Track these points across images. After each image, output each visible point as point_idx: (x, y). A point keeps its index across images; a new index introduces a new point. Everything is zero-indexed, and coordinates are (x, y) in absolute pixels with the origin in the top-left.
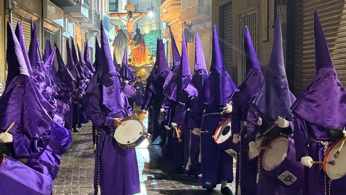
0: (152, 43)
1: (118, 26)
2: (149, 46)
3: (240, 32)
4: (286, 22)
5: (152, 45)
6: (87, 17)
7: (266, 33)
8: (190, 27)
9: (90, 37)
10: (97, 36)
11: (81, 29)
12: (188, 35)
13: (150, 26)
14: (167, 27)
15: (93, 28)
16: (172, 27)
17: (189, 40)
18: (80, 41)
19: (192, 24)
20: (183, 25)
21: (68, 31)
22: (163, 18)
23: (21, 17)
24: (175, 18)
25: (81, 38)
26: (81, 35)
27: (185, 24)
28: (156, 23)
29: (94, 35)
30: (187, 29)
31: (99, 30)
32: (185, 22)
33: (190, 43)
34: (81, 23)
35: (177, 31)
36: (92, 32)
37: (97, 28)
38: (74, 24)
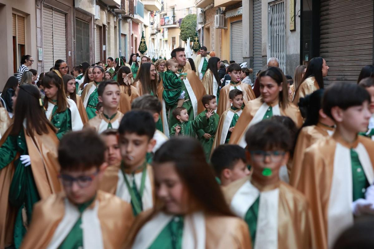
0: (189, 28)
1: (153, 11)
2: (186, 31)
3: (268, 19)
4: (311, 10)
5: (189, 30)
6: (120, 4)
7: (293, 22)
8: (224, 13)
9: (123, 24)
10: (131, 22)
11: (114, 16)
12: (222, 22)
13: (187, 11)
14: (202, 12)
15: (126, 14)
16: (206, 12)
17: (223, 26)
18: (114, 28)
19: (226, 10)
20: (218, 10)
21: (100, 19)
22: (197, 3)
23: (52, 7)
24: (210, 3)
25: (115, 25)
26: (115, 22)
27: (220, 9)
28: (193, 7)
29: (128, 22)
30: (222, 15)
31: (132, 16)
32: (219, 7)
33: (225, 29)
34: (113, 11)
35: (212, 17)
36: (125, 19)
37: (131, 15)
38: (106, 11)
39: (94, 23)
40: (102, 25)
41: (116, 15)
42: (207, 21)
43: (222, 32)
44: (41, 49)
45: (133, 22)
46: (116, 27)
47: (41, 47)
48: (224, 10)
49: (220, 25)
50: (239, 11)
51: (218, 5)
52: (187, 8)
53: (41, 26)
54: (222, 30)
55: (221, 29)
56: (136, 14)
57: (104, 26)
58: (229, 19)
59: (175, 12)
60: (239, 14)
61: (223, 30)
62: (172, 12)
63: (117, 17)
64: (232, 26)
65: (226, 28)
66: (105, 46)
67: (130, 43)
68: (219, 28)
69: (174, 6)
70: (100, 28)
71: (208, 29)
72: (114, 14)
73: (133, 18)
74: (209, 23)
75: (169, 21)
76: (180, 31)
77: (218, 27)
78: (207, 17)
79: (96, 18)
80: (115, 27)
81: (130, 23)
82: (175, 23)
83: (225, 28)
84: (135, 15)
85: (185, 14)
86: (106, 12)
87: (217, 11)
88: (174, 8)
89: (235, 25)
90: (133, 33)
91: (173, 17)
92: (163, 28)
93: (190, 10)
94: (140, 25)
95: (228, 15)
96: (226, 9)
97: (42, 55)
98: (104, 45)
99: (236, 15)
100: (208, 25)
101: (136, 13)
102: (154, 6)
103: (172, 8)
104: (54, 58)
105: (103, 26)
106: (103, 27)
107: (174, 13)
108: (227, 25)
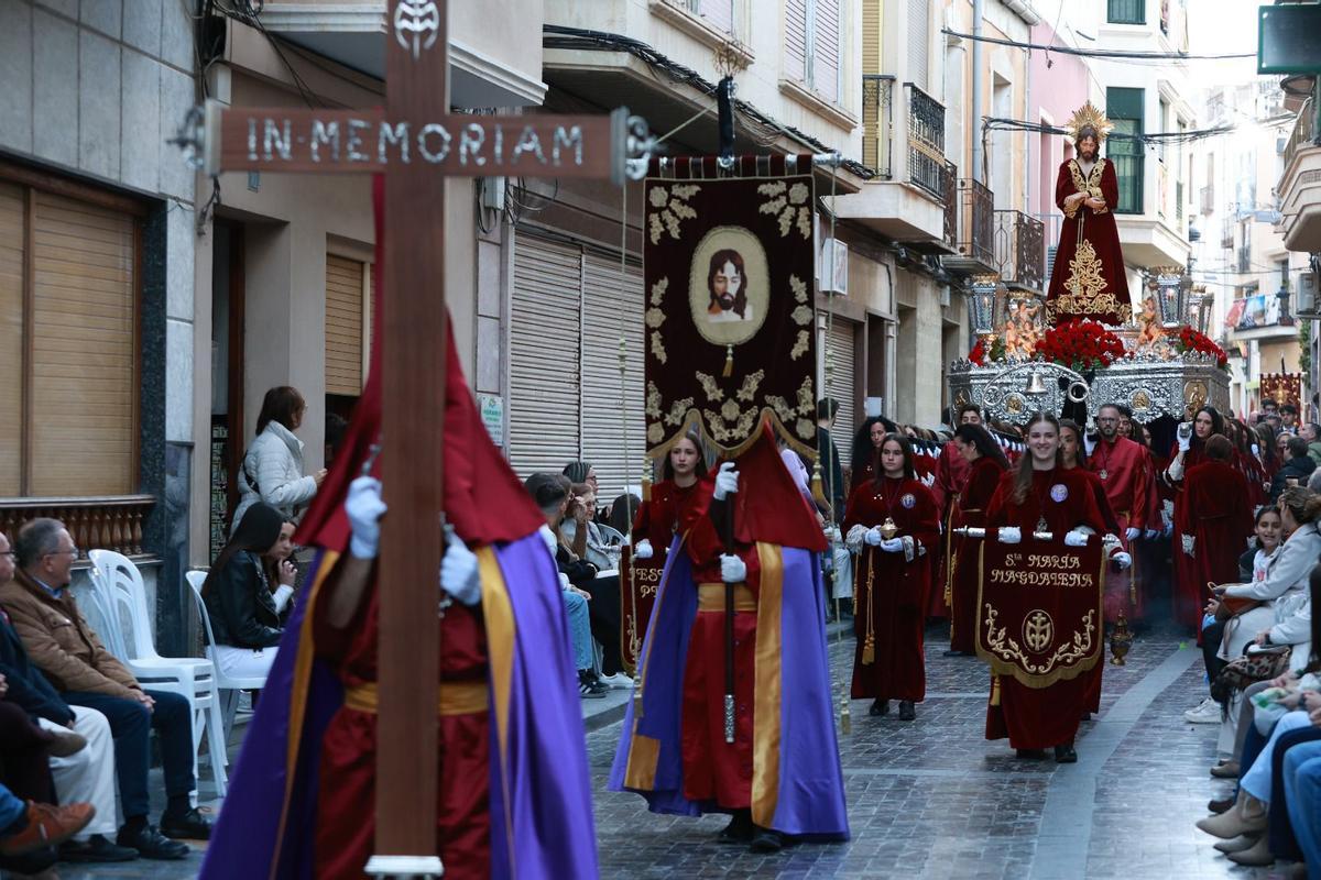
6: (940, 233)
11: (940, 284)
18: (939, 332)
21: (845, 293)
23: (573, 239)
25: (944, 321)
26: (943, 307)
37: (1026, 280)
38: (890, 263)
40: (860, 317)
41: (949, 280)
44: (498, 400)
46: (956, 327)
47: (498, 394)
53: (502, 308)
57: (877, 322)
59: (1291, 275)
62: (1279, 276)
63: (953, 289)
66: (878, 399)
70: (853, 327)
72: (940, 276)
75: (1261, 314)
76: (1301, 351)
82: (1285, 321)
86: (887, 266)
88: (1285, 263)
91: (1278, 295)
92: (1248, 342)
97: (500, 423)
98: (872, 396)
103: (1276, 262)
104: (583, 440)
105: (866, 321)
106: (866, 325)
107: (1285, 282)
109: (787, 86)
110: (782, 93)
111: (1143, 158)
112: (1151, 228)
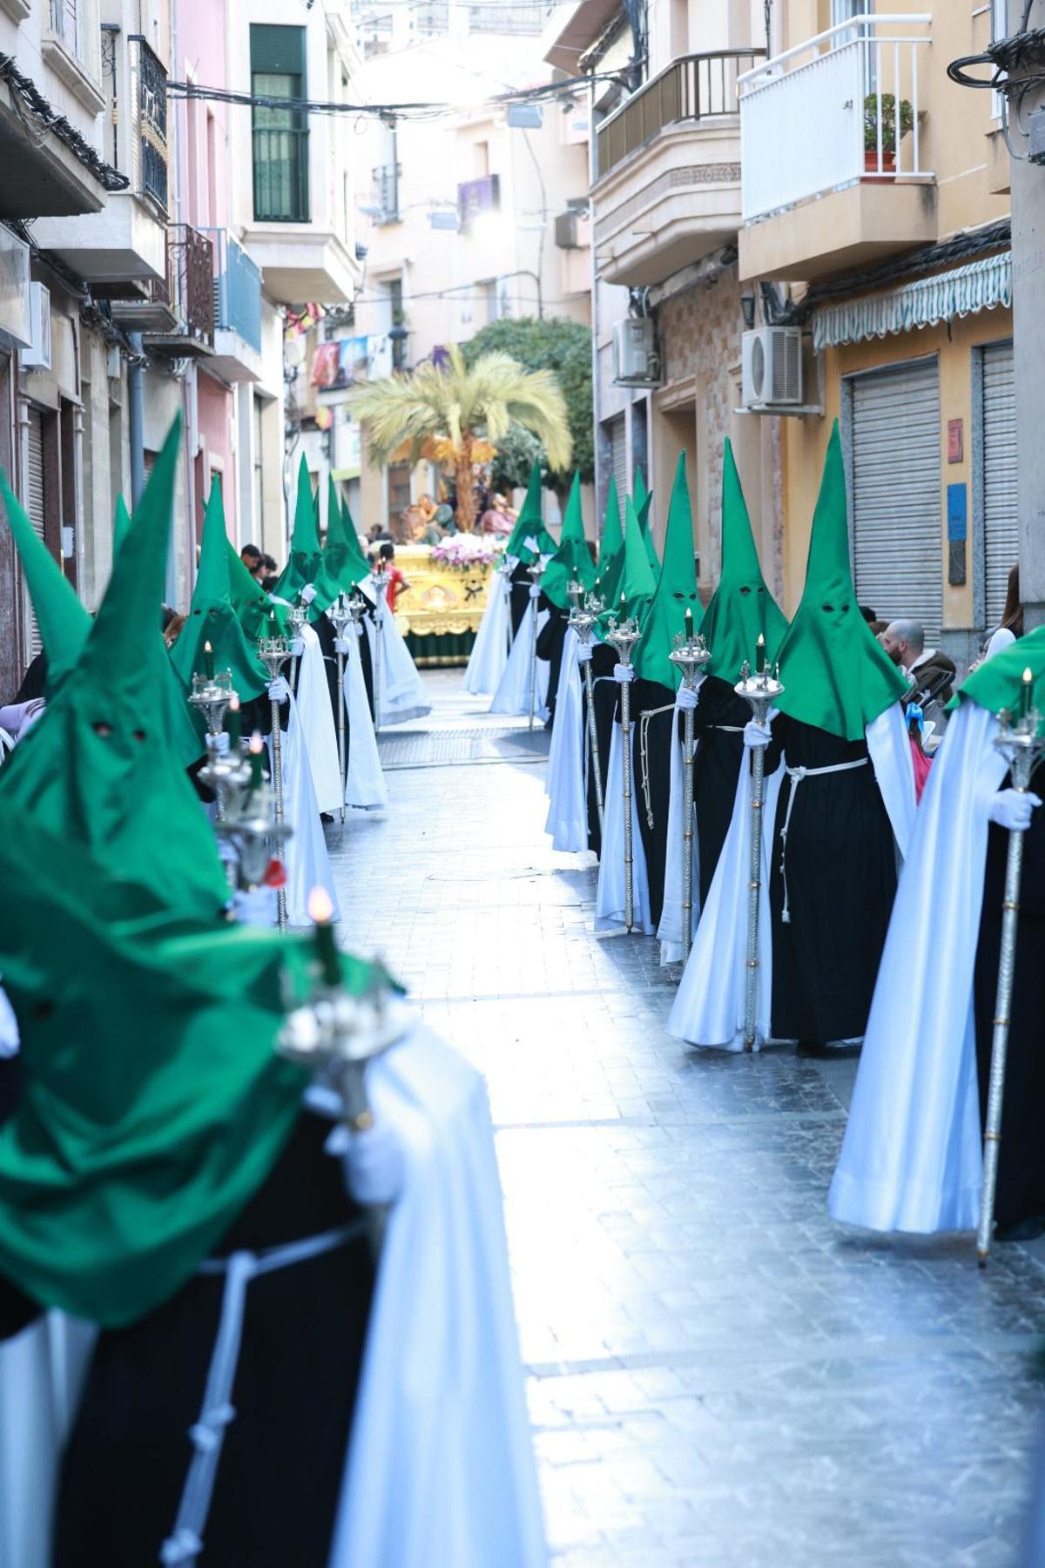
1: (306, 305)
6: (161, 271)
8: (801, 316)
9: (153, 389)
10: (193, 378)
11: (109, 343)
12: (793, 372)
13: (476, 298)
14: (640, 313)
15: (174, 332)
16: (669, 313)
17: (799, 400)
18: (106, 418)
19: (813, 300)
20: (753, 301)
21: (49, 366)
22: (615, 259)
24: (698, 257)
25: (110, 400)
26: (111, 379)
27: (770, 295)
28: (520, 273)
29: (174, 378)
30: (787, 331)
31: (206, 341)
32: (766, 284)
33: (803, 417)
34: (107, 311)
35: (710, 341)
36: (165, 356)
37: (198, 332)
38: (75, 316)
39: (17, 394)
40: (54, 404)
41: (117, 336)
42: (674, 367)
43: (783, 437)
45: (201, 376)
46: (119, 409)
48: (796, 300)
49: (776, 391)
50: (906, 302)
51: (761, 268)
52: (479, 284)
54: (784, 425)
55: (778, 418)
56: (221, 328)
57: (66, 404)
58: (831, 355)
59: (407, 305)
60: (908, 325)
61: (793, 422)
62: (387, 308)
63: (123, 348)
64: (852, 397)
65: (815, 409)
66: (71, 529)
67: (190, 506)
68: (773, 409)
69: (399, 270)
70: (43, 417)
71: (683, 419)
72: (110, 333)
73: (211, 351)
74: (693, 376)
75: (365, 363)
77: (763, 407)
78: (674, 342)
79: (26, 358)
80: (114, 410)
81: (185, 385)
83: (806, 409)
84: (218, 335)
85: (466, 320)
86: (72, 321)
87: (747, 305)
88: (395, 286)
89: (869, 393)
90: (203, 446)
91: (390, 336)
93: (499, 293)
94: (236, 392)
95: (830, 332)
96: (811, 293)
98: (64, 526)
99: (889, 333)
100: (685, 393)
101: (225, 324)
102: (320, 274)
103: (383, 284)
105: (60, 409)
106: (59, 414)
107: (398, 314)
108: (822, 396)
109: (53, 50)
110: (45, 62)
111: (306, 134)
112: (322, 244)
